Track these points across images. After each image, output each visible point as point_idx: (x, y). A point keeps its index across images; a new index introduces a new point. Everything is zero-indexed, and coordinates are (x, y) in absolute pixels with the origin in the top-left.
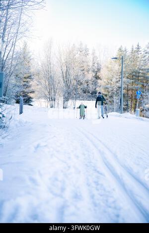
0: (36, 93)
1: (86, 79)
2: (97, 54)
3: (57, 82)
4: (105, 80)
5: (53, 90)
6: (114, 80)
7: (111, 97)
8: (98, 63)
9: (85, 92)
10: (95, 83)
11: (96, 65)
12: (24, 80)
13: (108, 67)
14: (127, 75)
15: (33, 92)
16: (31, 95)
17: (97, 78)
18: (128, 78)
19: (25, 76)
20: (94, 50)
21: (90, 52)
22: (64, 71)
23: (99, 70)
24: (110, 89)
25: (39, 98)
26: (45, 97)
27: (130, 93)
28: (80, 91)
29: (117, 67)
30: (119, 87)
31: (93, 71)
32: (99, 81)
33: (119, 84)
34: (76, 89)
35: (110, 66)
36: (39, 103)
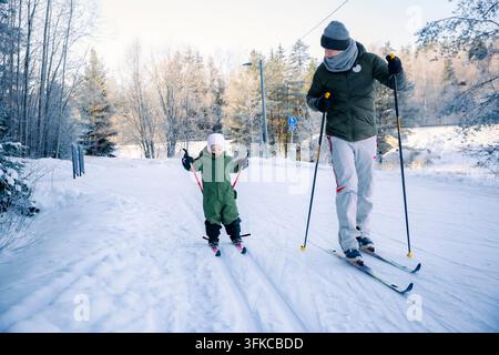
0: (120, 134)
1: (201, 105)
2: (217, 65)
3: (154, 113)
4: (234, 106)
5: (147, 128)
6: (249, 103)
7: (246, 131)
8: (219, 81)
9: (202, 128)
10: (218, 112)
11: (216, 83)
12: (97, 114)
13: (236, 84)
14: (268, 94)
15: (115, 134)
16: (111, 139)
17: (220, 102)
18: (270, 98)
19: (98, 107)
20: (211, 59)
21: (205, 62)
22: (164, 96)
23: (222, 90)
24: (244, 119)
25: (126, 143)
26: (135, 141)
27: (276, 122)
28: (194, 127)
29: (252, 82)
30: (258, 115)
31: (213, 92)
32: (223, 108)
33: (258, 110)
34: (186, 124)
35: (239, 81)
36: (127, 152)
